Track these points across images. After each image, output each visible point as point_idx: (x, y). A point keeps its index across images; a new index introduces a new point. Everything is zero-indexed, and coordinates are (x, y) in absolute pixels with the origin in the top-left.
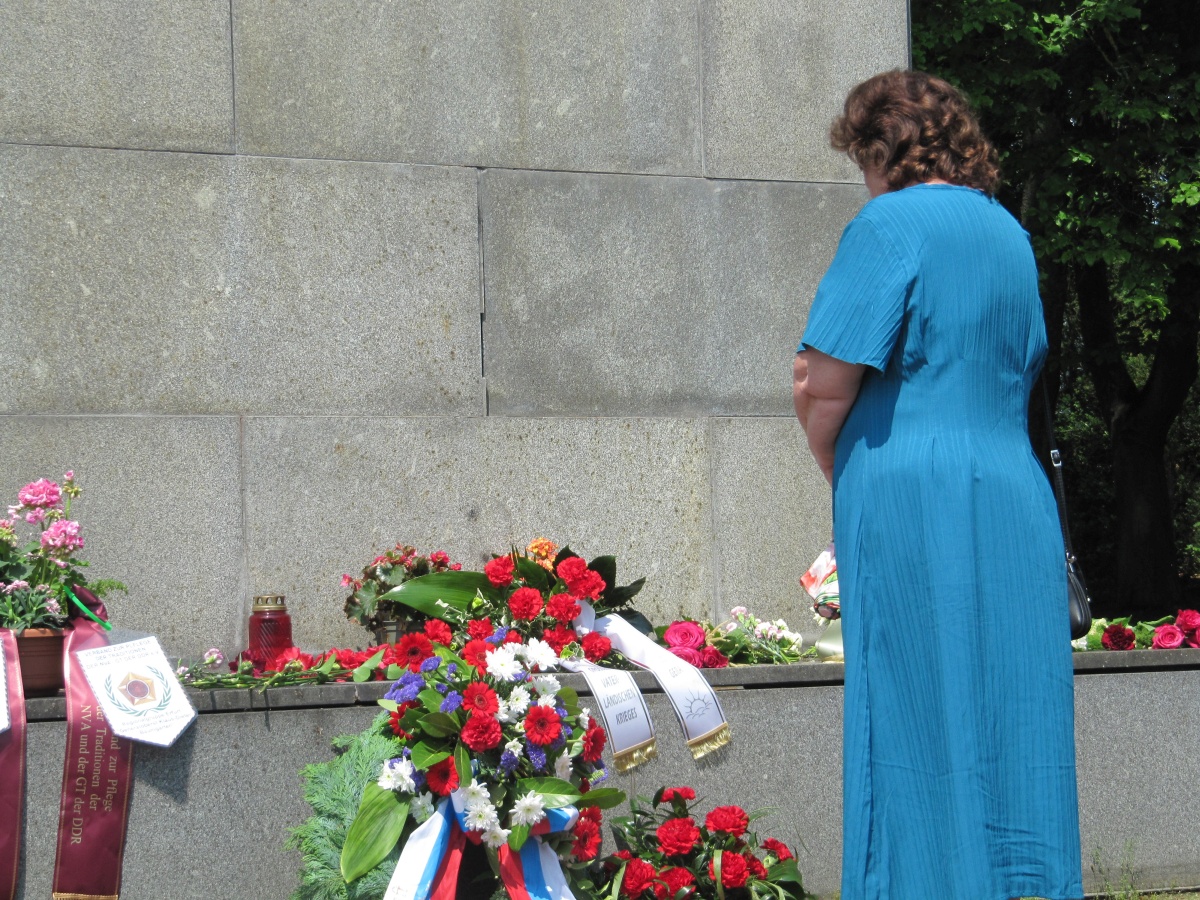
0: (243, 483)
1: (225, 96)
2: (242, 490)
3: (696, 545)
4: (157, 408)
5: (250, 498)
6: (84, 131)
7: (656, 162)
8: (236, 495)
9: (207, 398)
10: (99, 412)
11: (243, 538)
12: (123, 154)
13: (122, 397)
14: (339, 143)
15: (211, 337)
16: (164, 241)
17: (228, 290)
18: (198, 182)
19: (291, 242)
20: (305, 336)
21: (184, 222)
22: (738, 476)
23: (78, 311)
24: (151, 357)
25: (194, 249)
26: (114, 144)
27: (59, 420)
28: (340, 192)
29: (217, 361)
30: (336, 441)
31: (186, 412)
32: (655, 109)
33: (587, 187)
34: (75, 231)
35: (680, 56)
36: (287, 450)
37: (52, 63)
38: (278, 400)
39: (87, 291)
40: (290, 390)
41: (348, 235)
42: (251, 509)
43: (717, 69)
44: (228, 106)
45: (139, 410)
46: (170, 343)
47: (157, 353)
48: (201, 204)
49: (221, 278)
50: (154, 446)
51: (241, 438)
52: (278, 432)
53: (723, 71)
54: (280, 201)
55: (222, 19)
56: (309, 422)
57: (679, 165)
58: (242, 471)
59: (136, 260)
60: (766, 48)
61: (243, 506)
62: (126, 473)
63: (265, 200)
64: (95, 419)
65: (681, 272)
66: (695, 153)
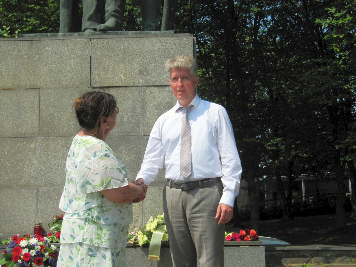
0: (37, 201)
1: (38, 126)
2: (37, 202)
3: (138, 213)
4: (21, 186)
5: (39, 204)
6: (9, 135)
7: (131, 133)
8: (36, 203)
9: (31, 184)
10: (9, 187)
11: (37, 212)
12: (17, 139)
13: (14, 184)
14: (60, 133)
15: (32, 172)
16: (24, 154)
17: (36, 163)
18: (31, 143)
19: (49, 153)
20: (52, 171)
21: (28, 151)
22: (149, 198)
23: (6, 168)
24: (20, 177)
25: (30, 156)
26: (15, 137)
27: (2, 189)
28: (60, 143)
29: (33, 177)
30: (57, 192)
31: (27, 187)
32: (131, 122)
33: (115, 139)
34: (7, 154)
35: (138, 111)
36: (47, 194)
37: (4, 123)
38: (46, 184)
39: (8, 165)
40: (48, 182)
41: (62, 151)
42: (39, 206)
43: (146, 113)
44: (38, 128)
45: (17, 187)
46: (24, 174)
47: (21, 176)
48: (32, 147)
49: (35, 161)
50: (20, 194)
51: (37, 192)
52: (45, 191)
53: (147, 113)
54: (48, 145)
55: (38, 112)
56: (52, 189)
57: (137, 133)
58: (37, 198)
59: (18, 158)
60: (158, 107)
61: (37, 205)
62: (14, 199)
63: (45, 145)
64: (9, 189)
65: (137, 156)
66: (141, 130)
